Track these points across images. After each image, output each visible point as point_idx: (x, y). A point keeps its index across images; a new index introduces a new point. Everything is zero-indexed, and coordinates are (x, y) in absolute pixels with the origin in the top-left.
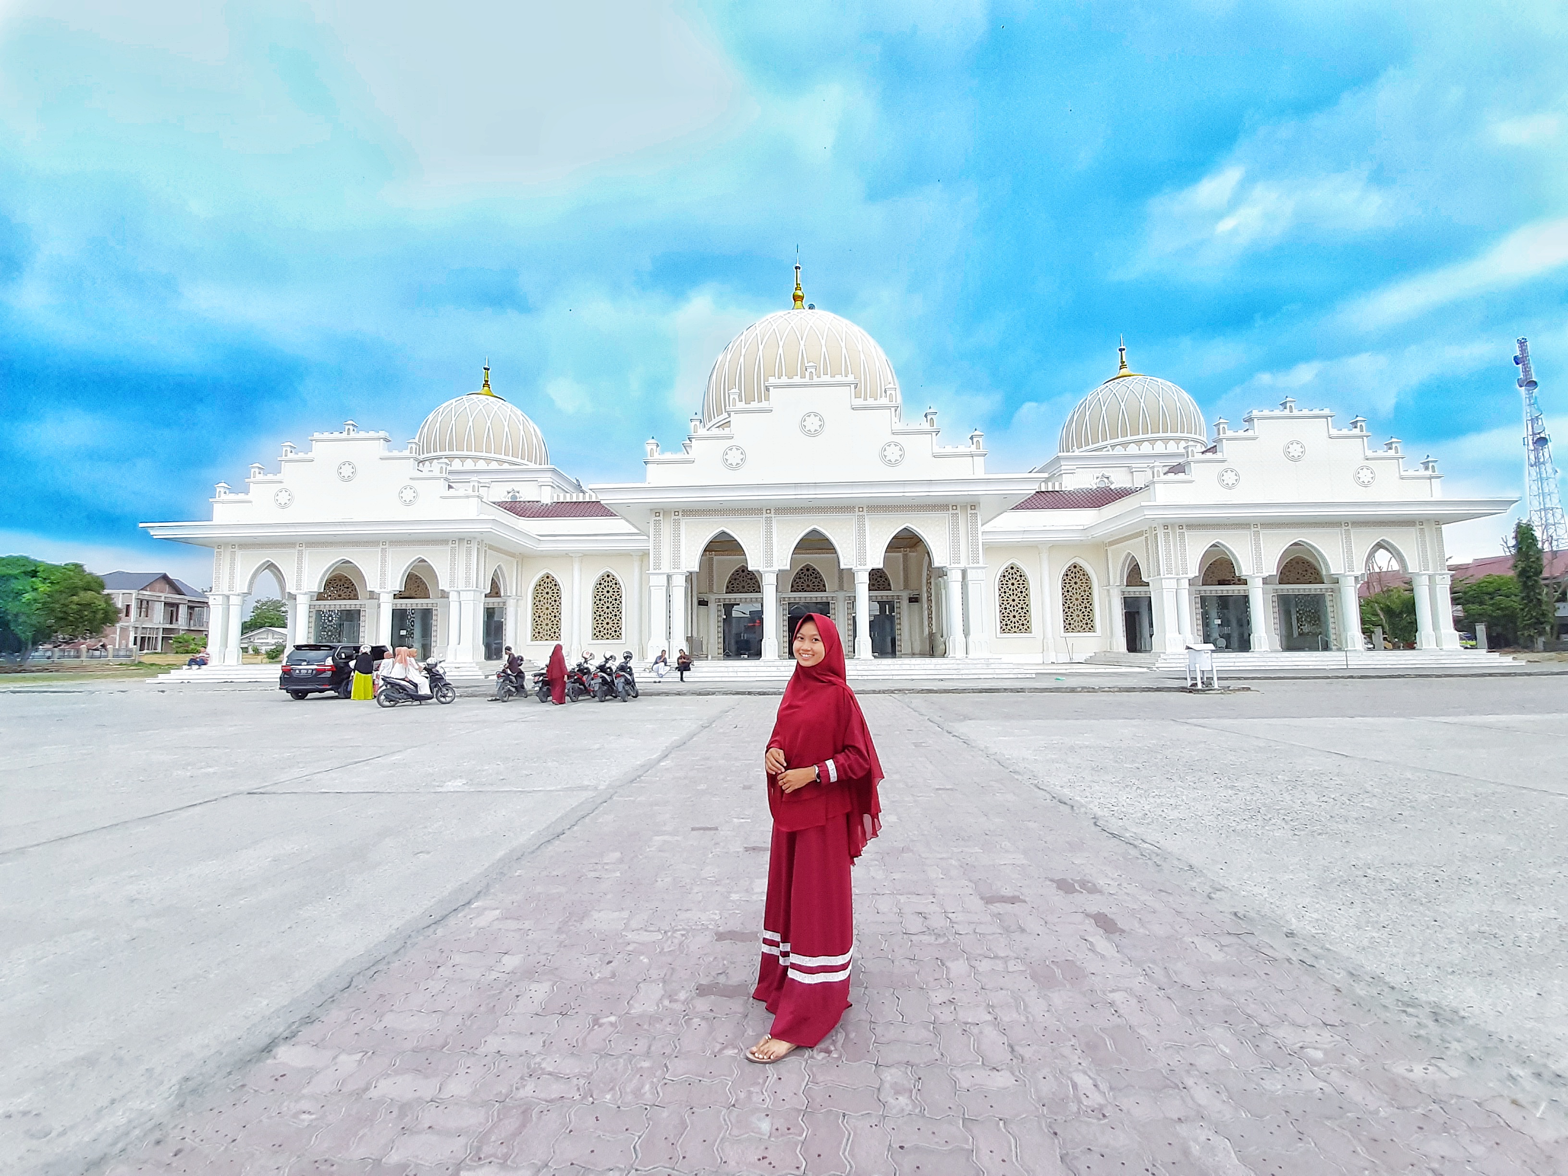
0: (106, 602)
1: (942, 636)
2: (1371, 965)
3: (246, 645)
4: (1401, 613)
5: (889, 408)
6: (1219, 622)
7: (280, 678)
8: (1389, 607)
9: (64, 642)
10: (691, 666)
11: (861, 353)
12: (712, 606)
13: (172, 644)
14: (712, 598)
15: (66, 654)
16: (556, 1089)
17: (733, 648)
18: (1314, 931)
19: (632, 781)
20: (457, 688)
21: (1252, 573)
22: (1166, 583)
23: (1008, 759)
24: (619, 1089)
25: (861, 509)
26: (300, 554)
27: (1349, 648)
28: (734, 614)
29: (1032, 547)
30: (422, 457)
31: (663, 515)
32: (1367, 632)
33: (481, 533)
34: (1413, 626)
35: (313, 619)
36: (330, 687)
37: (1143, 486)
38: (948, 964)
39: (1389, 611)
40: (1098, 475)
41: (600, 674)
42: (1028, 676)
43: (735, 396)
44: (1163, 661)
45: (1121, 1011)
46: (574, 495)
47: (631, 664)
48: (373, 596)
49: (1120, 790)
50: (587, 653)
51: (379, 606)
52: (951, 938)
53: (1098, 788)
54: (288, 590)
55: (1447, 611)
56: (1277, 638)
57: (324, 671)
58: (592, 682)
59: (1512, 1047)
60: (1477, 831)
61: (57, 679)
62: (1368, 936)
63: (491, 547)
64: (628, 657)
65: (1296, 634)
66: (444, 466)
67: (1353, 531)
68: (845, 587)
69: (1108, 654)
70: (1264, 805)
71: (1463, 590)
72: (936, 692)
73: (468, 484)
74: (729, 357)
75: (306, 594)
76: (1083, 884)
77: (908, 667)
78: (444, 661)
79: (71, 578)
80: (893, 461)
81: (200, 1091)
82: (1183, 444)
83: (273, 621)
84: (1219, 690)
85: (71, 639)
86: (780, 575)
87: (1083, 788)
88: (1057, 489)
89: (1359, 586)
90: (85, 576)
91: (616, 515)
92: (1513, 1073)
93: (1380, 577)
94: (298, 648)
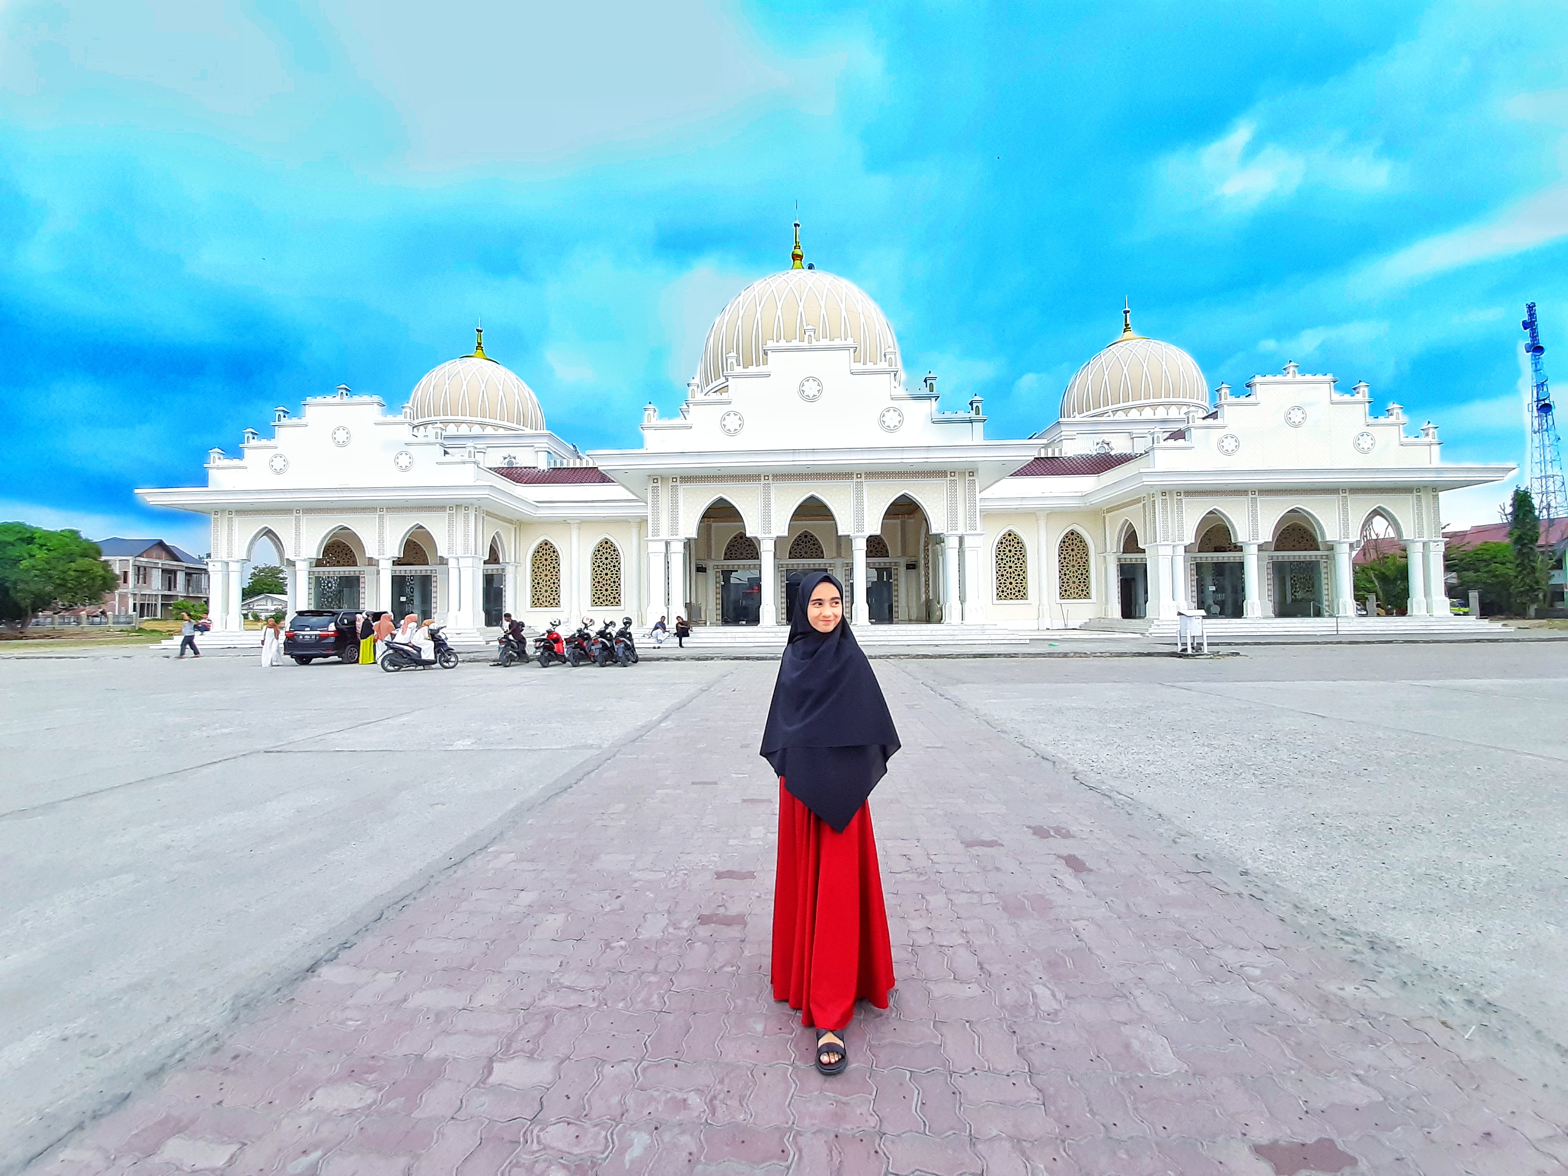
0: (104, 569)
1: (939, 603)
2: (1316, 899)
3: (246, 612)
4: (1396, 579)
5: (889, 373)
6: (1214, 588)
7: (284, 643)
8: (1384, 573)
9: (63, 609)
10: (689, 632)
11: (861, 315)
12: (711, 572)
13: (171, 610)
14: (710, 565)
15: (66, 621)
16: (574, 1000)
17: (731, 613)
18: (1266, 870)
19: (634, 741)
20: (459, 653)
21: (1248, 540)
22: (1162, 551)
23: (997, 720)
24: (630, 999)
25: (859, 475)
26: (298, 520)
27: (1340, 615)
28: (733, 581)
29: (1030, 514)
30: (416, 422)
31: (661, 481)
32: (1360, 599)
33: (479, 499)
34: (1405, 594)
35: (313, 586)
36: (333, 652)
37: (1144, 452)
38: (927, 897)
39: (1383, 578)
40: (1098, 441)
41: (600, 639)
42: (1022, 642)
43: (732, 360)
44: (1156, 627)
45: (1081, 936)
46: (571, 461)
47: (631, 629)
48: (372, 562)
49: (1101, 748)
50: (587, 619)
51: (378, 573)
52: (932, 876)
53: (1080, 745)
54: (286, 557)
55: (1438, 577)
56: (1271, 604)
57: (327, 636)
58: (593, 648)
59: (1445, 975)
60: (1438, 785)
61: (58, 645)
62: (1317, 875)
63: (488, 514)
64: (628, 622)
65: (1289, 600)
66: (439, 431)
67: (1350, 497)
68: (843, 554)
69: (1102, 621)
70: (1238, 761)
71: (1459, 558)
72: (931, 657)
73: (464, 449)
74: (726, 318)
75: (305, 560)
76: (1058, 831)
77: (904, 633)
78: (445, 627)
79: (67, 544)
80: (892, 427)
81: (252, 1005)
82: (1184, 409)
83: (272, 587)
84: (1208, 655)
85: (71, 606)
86: (778, 541)
87: (1066, 745)
88: (1057, 455)
89: (1354, 553)
90: (81, 542)
91: (613, 482)
92: (1444, 999)
93: (1376, 544)
94: (301, 613)
